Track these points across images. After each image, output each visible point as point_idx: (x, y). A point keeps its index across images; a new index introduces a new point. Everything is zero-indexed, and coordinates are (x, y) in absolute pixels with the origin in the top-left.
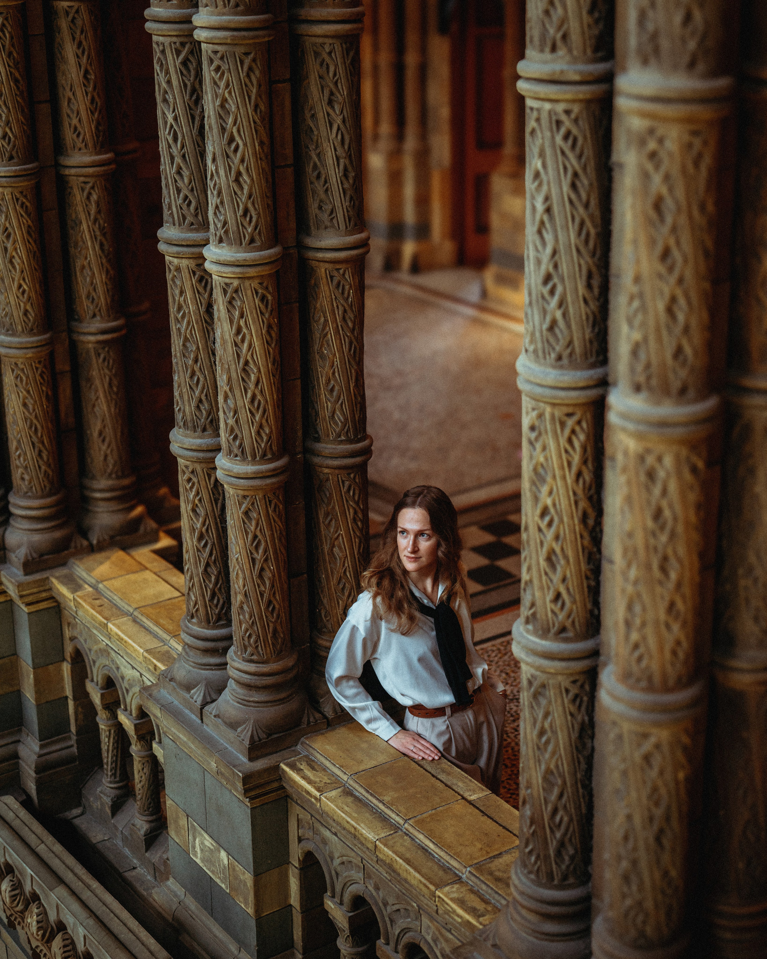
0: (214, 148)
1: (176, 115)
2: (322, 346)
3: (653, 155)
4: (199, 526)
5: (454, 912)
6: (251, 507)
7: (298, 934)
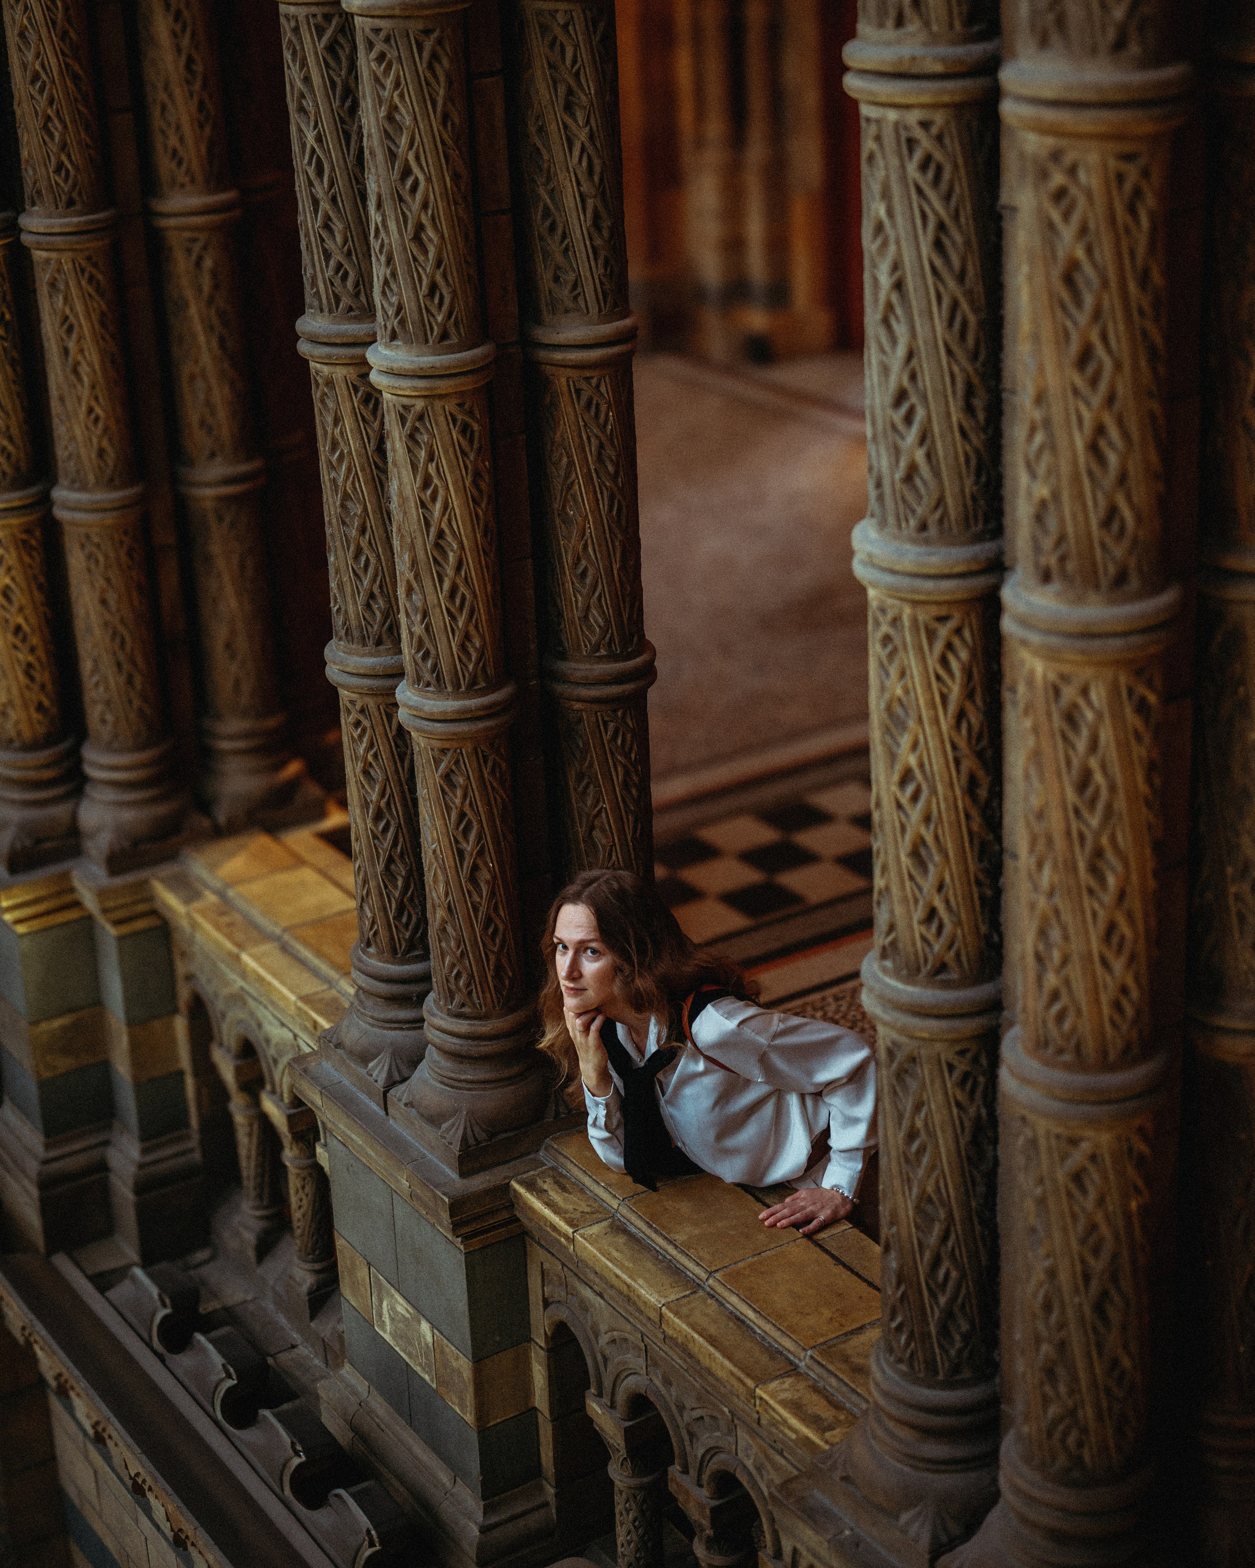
0: (379, 187)
1: (319, 132)
2: (566, 501)
3: (1060, 195)
4: (374, 797)
5: (785, 1421)
6: (454, 768)
7: (547, 1455)
